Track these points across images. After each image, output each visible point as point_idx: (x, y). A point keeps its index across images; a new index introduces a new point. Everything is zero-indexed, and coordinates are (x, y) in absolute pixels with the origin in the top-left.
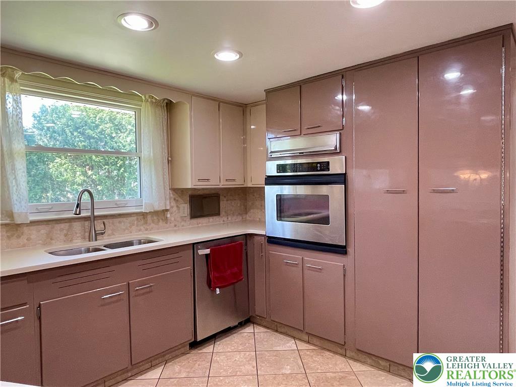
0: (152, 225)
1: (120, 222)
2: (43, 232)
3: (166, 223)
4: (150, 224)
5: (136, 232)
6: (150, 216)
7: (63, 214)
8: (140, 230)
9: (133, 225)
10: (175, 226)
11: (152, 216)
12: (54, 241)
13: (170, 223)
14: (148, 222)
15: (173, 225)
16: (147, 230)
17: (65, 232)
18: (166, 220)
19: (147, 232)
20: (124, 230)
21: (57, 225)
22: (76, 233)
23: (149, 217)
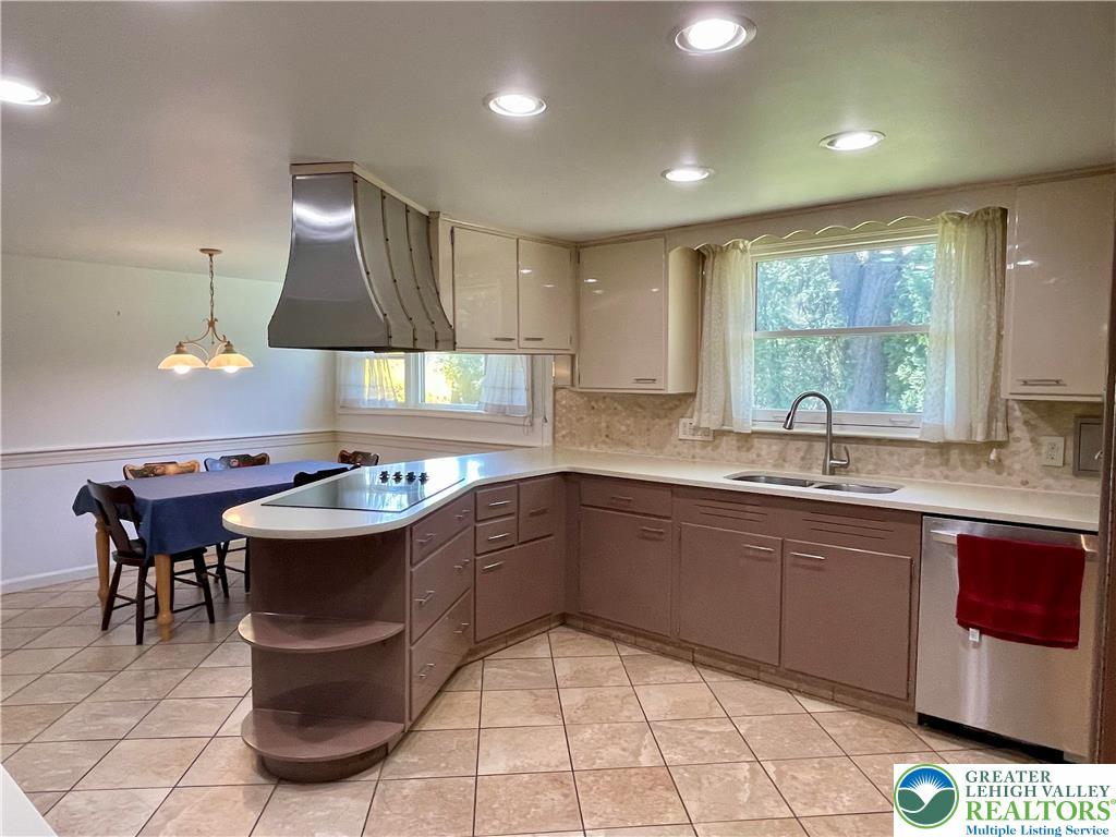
0: (961, 470)
1: (891, 454)
2: (775, 448)
3: (999, 473)
4: (955, 468)
5: (923, 478)
6: (956, 451)
7: (802, 427)
8: (932, 476)
9: (917, 462)
10: (1025, 483)
11: (962, 454)
12: (786, 465)
13: (1009, 474)
14: (952, 461)
15: (1016, 479)
16: (946, 477)
17: (802, 454)
18: (998, 465)
19: (946, 482)
20: (898, 469)
21: (791, 443)
22: (817, 459)
23: (954, 454)
